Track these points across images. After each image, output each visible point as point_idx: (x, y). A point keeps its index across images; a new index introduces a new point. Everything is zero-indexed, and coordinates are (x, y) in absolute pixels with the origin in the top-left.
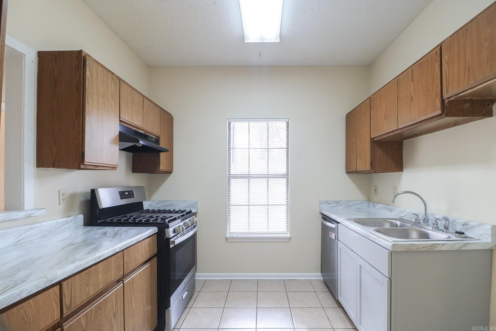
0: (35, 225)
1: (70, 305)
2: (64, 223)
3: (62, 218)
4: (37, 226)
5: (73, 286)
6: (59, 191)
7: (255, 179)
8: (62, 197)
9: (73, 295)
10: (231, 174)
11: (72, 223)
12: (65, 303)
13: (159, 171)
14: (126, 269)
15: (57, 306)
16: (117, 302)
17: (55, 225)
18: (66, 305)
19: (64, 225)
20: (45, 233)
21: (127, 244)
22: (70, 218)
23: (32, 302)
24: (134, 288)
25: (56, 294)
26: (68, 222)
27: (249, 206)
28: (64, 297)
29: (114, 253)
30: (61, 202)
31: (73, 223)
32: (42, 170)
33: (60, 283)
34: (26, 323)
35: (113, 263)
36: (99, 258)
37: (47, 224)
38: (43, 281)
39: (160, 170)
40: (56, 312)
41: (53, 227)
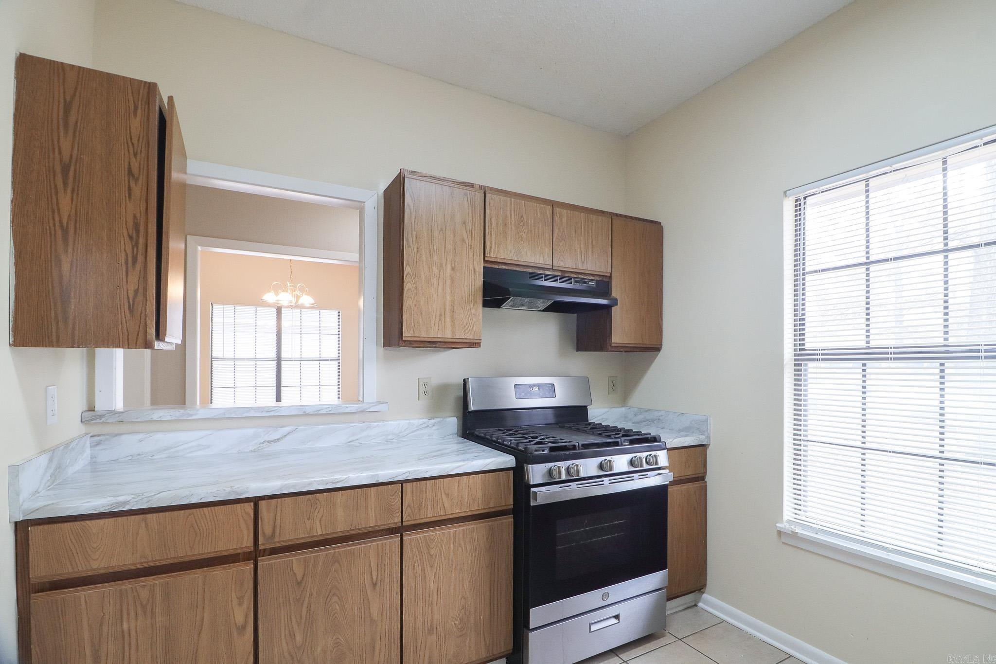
0: (376, 424)
1: (272, 536)
2: (422, 426)
3: (420, 419)
4: (378, 425)
5: (279, 512)
6: (418, 379)
7: (884, 364)
8: (422, 389)
9: (278, 521)
10: (806, 347)
11: (435, 428)
12: (263, 530)
13: (611, 346)
14: (409, 516)
15: (248, 529)
16: (381, 564)
17: (406, 427)
18: (264, 533)
19: (421, 429)
20: (390, 437)
21: (409, 472)
22: (433, 421)
23: (207, 512)
24: (431, 556)
25: (248, 514)
26: (428, 426)
27: (864, 451)
28: (262, 521)
29: (374, 482)
30: (422, 395)
31: (438, 429)
32: (392, 351)
33: (256, 501)
34: (196, 534)
35: (374, 499)
36: (335, 483)
37: (395, 425)
38: (225, 490)
39: (613, 345)
40: (246, 538)
41: (403, 430)
